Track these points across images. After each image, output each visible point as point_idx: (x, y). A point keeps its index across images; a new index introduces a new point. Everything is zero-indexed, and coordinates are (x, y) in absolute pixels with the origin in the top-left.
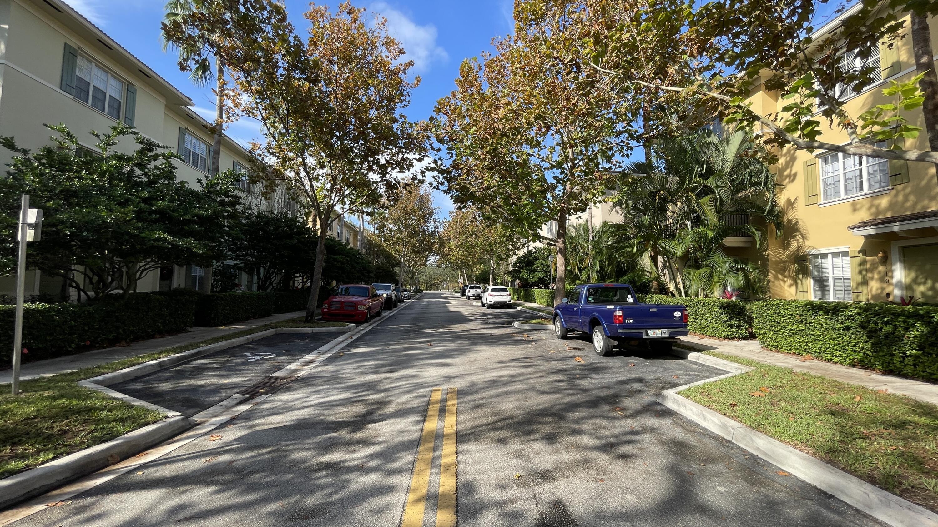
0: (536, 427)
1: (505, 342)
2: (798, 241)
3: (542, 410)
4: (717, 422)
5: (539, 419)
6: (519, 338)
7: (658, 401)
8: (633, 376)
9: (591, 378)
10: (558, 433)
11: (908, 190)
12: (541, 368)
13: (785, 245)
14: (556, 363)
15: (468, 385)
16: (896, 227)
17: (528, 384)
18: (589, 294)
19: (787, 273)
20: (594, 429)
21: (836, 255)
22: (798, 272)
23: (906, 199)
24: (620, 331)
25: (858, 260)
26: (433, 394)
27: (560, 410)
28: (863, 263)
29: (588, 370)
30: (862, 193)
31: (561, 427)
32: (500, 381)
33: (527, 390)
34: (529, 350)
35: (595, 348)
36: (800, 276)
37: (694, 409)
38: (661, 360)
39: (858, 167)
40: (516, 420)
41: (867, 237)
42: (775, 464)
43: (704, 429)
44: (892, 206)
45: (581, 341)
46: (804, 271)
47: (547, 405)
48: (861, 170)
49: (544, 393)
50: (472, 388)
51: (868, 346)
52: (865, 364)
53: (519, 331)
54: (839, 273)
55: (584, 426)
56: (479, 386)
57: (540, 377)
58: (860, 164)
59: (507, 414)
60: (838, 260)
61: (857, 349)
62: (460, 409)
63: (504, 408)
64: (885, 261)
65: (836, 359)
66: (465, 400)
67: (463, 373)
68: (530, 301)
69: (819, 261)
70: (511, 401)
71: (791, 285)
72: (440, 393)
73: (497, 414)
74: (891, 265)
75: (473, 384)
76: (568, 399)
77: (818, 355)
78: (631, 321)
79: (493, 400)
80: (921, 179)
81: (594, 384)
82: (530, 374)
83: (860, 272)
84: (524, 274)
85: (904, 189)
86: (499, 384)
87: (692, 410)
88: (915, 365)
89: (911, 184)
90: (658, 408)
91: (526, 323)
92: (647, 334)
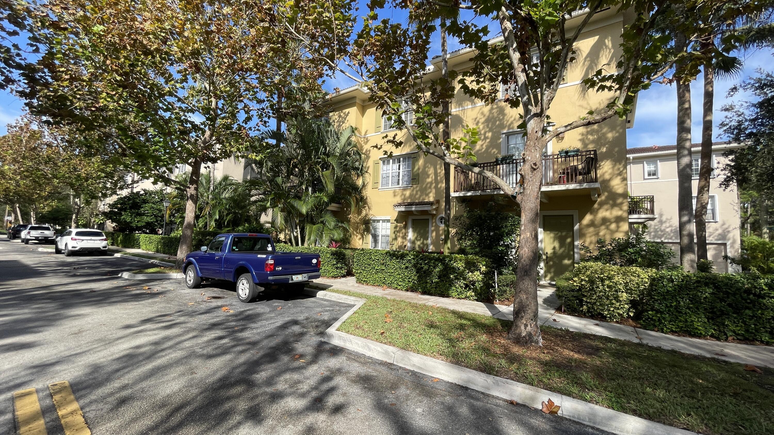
0: (227, 406)
1: (120, 299)
2: (366, 210)
3: (220, 380)
4: (380, 350)
5: (224, 393)
6: (138, 292)
7: (323, 340)
8: (287, 319)
9: (252, 329)
10: (258, 405)
11: (418, 188)
12: (189, 325)
13: (359, 213)
14: (203, 316)
15: (87, 370)
16: (414, 208)
17: (182, 349)
18: (234, 243)
19: (358, 231)
20: (291, 387)
21: (384, 221)
22: (364, 230)
23: (417, 194)
24: (270, 278)
25: (394, 225)
26: (19, 404)
27: (242, 373)
28: (396, 227)
29: (243, 319)
30: (398, 186)
31: (257, 396)
32: (141, 354)
33: (186, 357)
34: (162, 305)
35: (239, 295)
36: (366, 233)
37: (360, 343)
38: (298, 300)
39: (398, 171)
40: (195, 405)
41: (400, 212)
42: (427, 374)
43: (370, 358)
44: (411, 195)
45: (216, 289)
46: (367, 230)
47: (224, 372)
48: (399, 173)
49: (210, 357)
50: (96, 375)
51: (416, 278)
52: (413, 289)
53: (132, 282)
54: (384, 232)
55: (281, 386)
56: (110, 369)
57: (194, 337)
58: (399, 169)
59: (177, 400)
60: (384, 224)
61: (410, 280)
62: (91, 415)
63: (168, 391)
64: (405, 227)
65: (399, 287)
66: (93, 397)
67: (67, 353)
68: (132, 247)
69: (375, 224)
70: (174, 379)
71: (360, 239)
72: (34, 397)
73: (163, 405)
74: (408, 229)
75: (96, 368)
76: (243, 358)
77: (390, 286)
78: (280, 268)
79: (144, 384)
80: (423, 184)
81: (258, 334)
82: (179, 335)
83: (394, 232)
84: (126, 217)
85: (417, 187)
86: (141, 358)
87: (357, 343)
88: (436, 288)
89: (419, 185)
90: (327, 347)
91: (140, 272)
92: (292, 280)
